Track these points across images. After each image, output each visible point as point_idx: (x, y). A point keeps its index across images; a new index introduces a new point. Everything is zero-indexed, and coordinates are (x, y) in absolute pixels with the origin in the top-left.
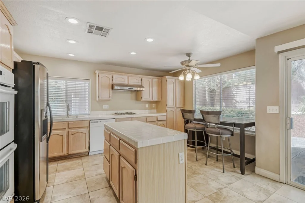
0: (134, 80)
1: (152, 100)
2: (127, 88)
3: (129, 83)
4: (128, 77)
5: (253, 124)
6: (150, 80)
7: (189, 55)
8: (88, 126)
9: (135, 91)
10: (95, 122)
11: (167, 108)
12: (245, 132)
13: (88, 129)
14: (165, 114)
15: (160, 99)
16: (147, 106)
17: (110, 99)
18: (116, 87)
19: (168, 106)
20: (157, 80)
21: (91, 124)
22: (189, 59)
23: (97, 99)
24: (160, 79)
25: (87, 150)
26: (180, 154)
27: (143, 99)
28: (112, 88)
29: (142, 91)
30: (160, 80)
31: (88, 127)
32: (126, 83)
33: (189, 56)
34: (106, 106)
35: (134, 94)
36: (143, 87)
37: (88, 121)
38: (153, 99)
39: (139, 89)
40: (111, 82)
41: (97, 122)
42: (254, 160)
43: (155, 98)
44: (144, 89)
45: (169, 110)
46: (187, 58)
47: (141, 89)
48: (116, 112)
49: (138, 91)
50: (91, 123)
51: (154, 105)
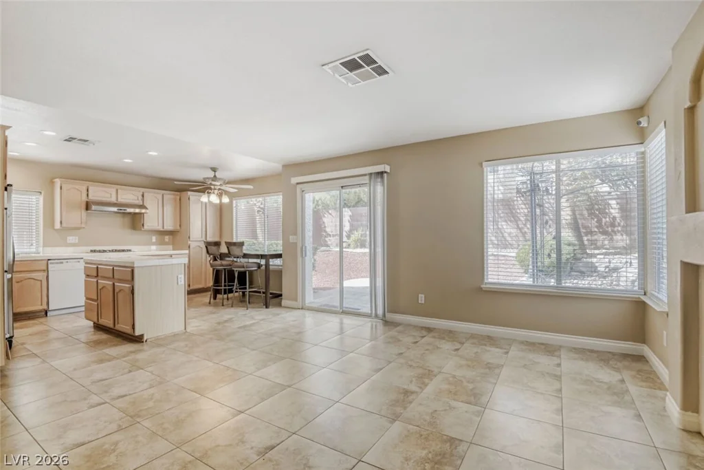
0: (129, 196)
1: (162, 230)
2: (115, 209)
3: (120, 200)
4: (117, 190)
5: (279, 256)
6: (160, 197)
7: (214, 170)
8: (45, 268)
9: (130, 213)
10: (57, 263)
11: (189, 242)
12: (271, 267)
13: (45, 274)
14: (187, 252)
15: (178, 228)
16: (154, 239)
17: (83, 226)
18: (94, 207)
19: (191, 239)
20: (172, 197)
21: (50, 266)
22: (215, 176)
23: (58, 226)
24: (177, 195)
25: (46, 307)
26: (180, 276)
27: (146, 227)
28: (87, 209)
29: (143, 213)
30: (178, 197)
31: (44, 270)
32: (113, 199)
33: (215, 172)
34: (71, 239)
35: (127, 220)
36: (146, 208)
37: (46, 262)
38: (165, 228)
39: (137, 211)
40: (84, 198)
41: (62, 263)
42: (281, 295)
43: (169, 226)
44: (148, 211)
45: (193, 245)
46: (211, 174)
47: (143, 211)
48: (93, 248)
49: (135, 214)
50: (51, 263)
51: (167, 238)
